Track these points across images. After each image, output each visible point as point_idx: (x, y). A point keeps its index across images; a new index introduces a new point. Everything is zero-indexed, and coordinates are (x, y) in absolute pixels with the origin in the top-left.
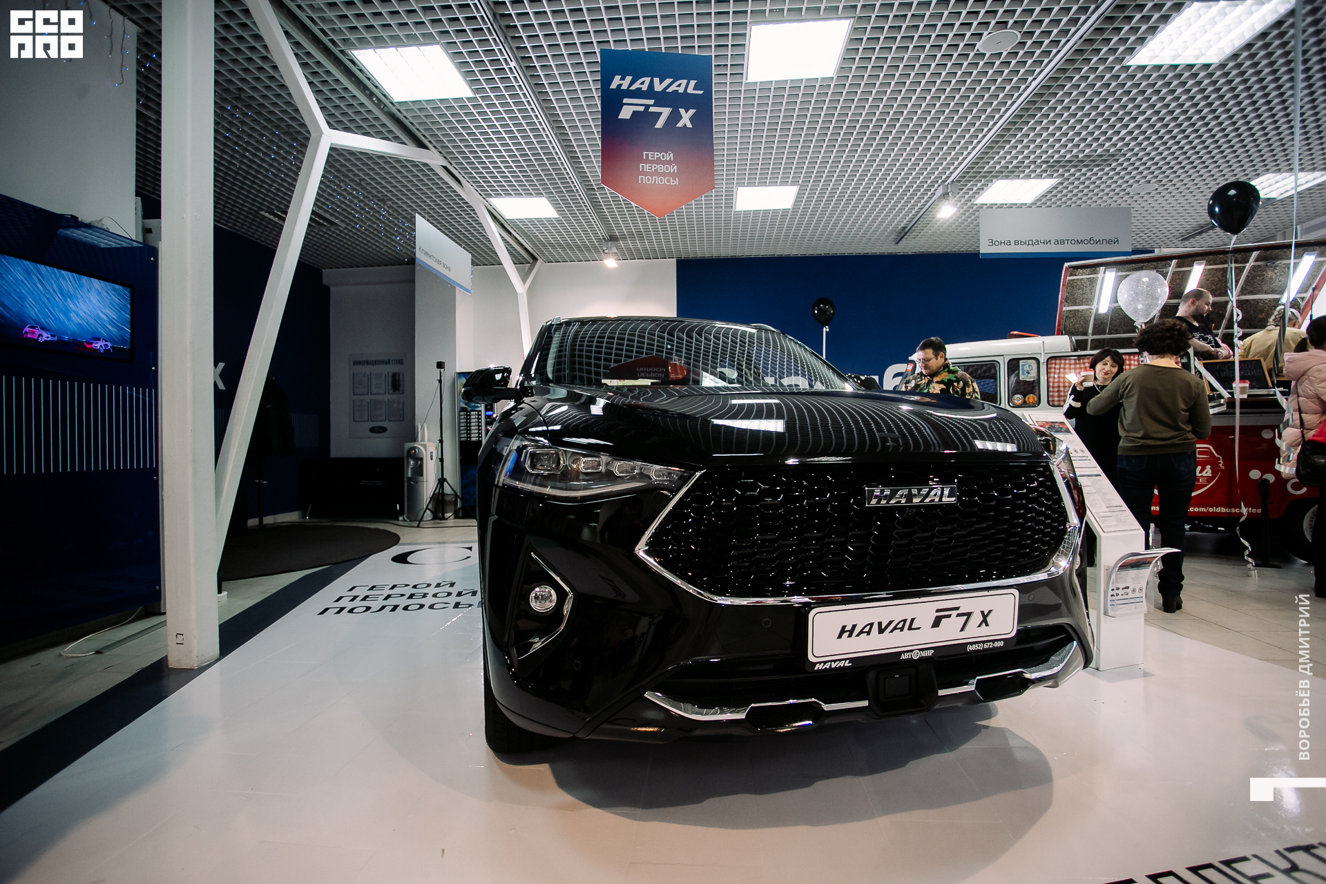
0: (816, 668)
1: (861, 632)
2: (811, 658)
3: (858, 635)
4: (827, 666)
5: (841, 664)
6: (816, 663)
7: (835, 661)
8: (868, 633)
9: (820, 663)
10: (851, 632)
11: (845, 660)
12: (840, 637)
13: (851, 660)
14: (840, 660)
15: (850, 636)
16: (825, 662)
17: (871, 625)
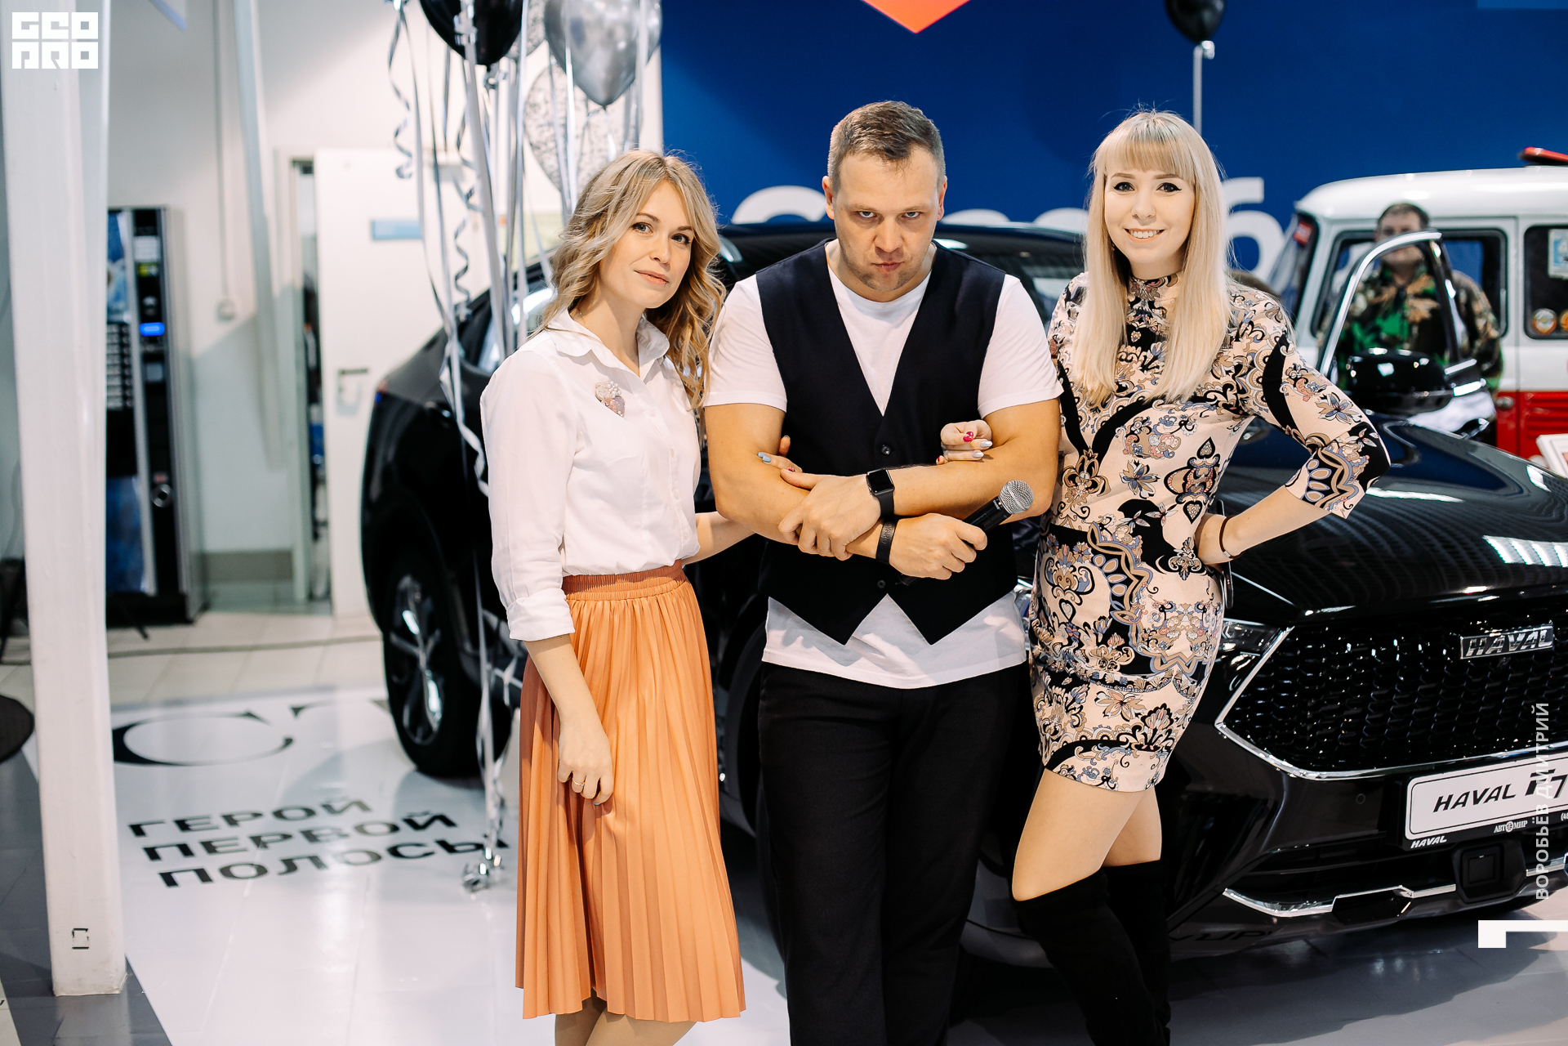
0: (1412, 847)
1: (1457, 803)
2: (1409, 836)
3: (1454, 807)
4: (1423, 844)
5: (1436, 841)
6: (1413, 841)
7: (1431, 837)
8: (1464, 804)
9: (1416, 840)
10: (1447, 803)
11: (1441, 835)
12: (1436, 810)
13: (1447, 835)
14: (1436, 836)
15: (1446, 808)
16: (1421, 839)
17: (1467, 794)
